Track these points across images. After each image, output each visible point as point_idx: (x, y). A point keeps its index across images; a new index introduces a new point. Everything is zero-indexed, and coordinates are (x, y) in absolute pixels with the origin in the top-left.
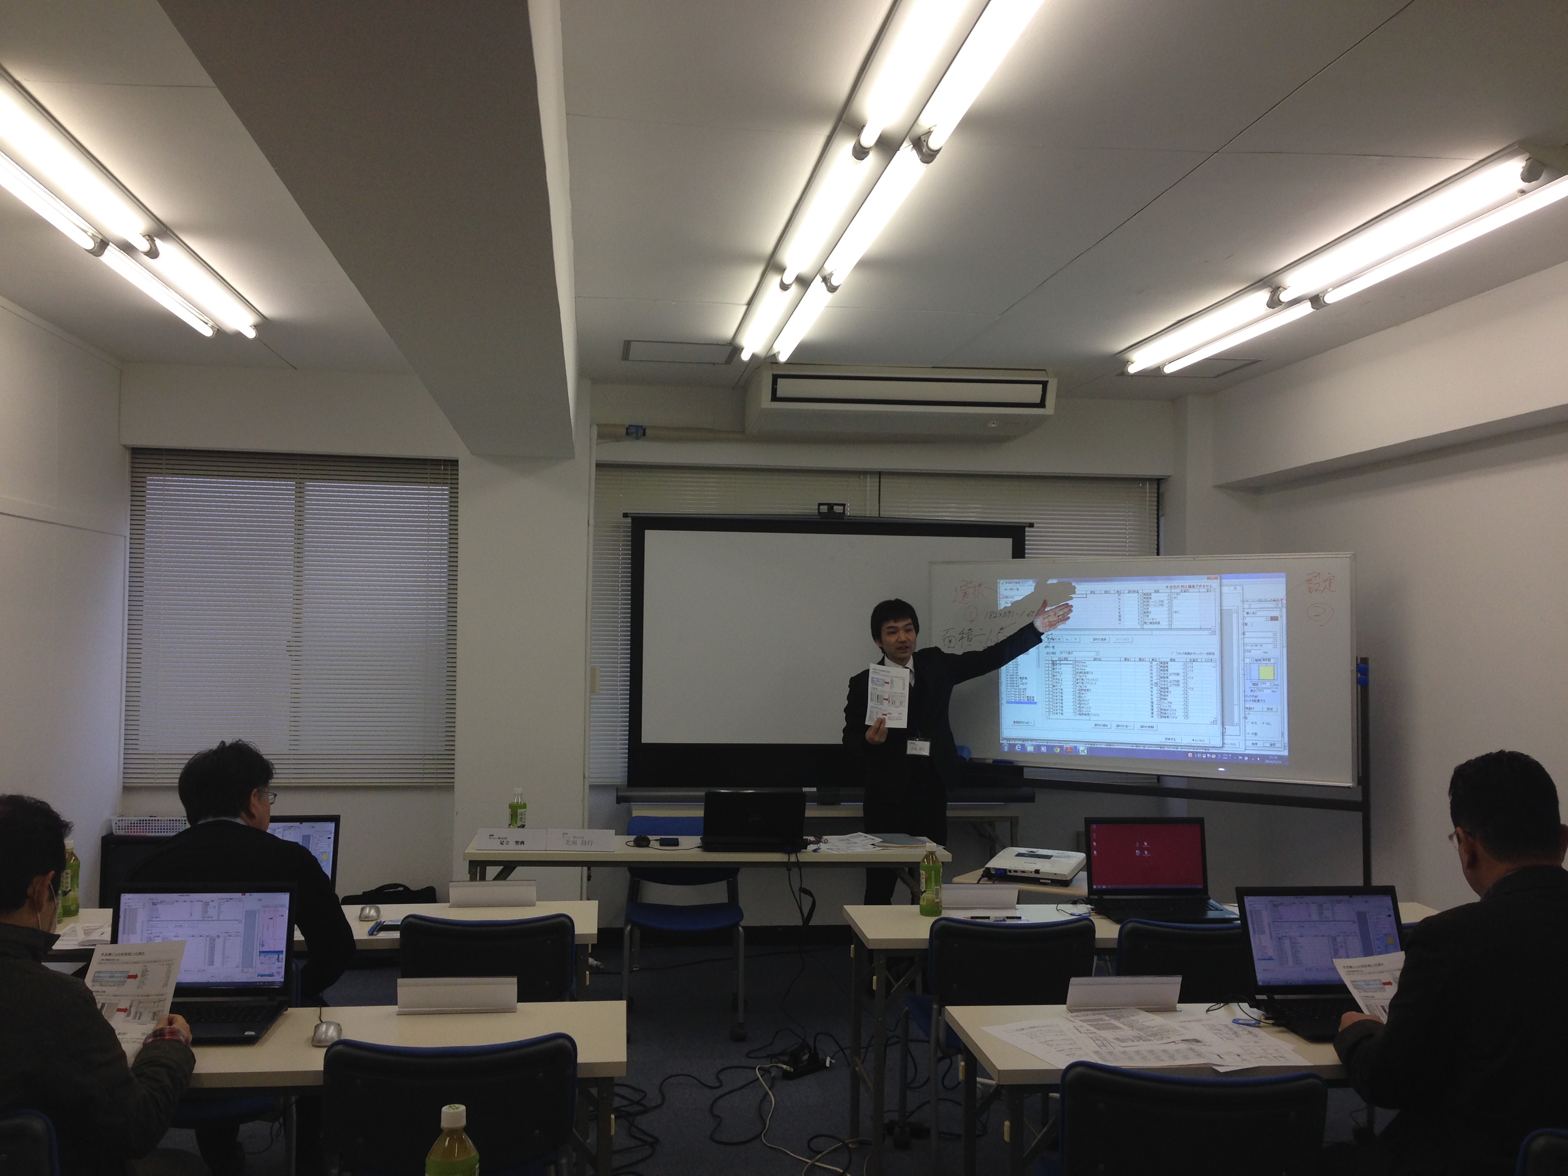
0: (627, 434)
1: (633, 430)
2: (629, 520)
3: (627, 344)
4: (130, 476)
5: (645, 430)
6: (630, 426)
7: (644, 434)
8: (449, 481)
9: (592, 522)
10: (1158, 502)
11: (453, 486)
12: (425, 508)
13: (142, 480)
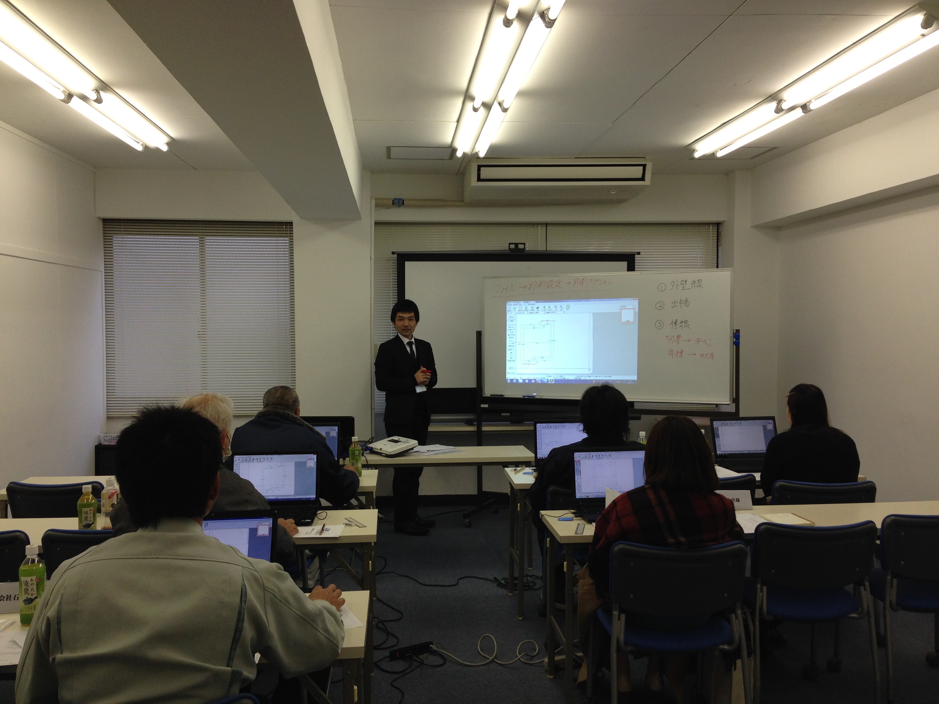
0: (393, 204)
1: (396, 201)
2: (396, 256)
3: (389, 149)
4: (103, 236)
5: (403, 201)
6: (394, 199)
7: (403, 204)
8: (288, 235)
9: (373, 257)
10: (718, 237)
11: (291, 238)
12: (275, 251)
13: (110, 238)
